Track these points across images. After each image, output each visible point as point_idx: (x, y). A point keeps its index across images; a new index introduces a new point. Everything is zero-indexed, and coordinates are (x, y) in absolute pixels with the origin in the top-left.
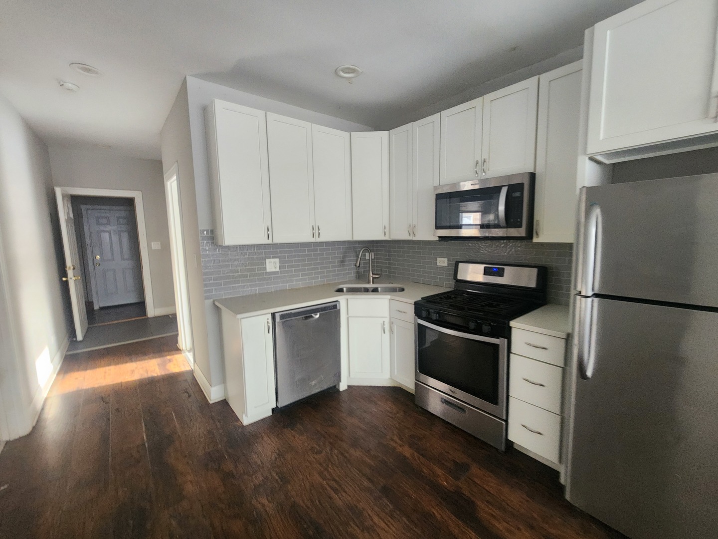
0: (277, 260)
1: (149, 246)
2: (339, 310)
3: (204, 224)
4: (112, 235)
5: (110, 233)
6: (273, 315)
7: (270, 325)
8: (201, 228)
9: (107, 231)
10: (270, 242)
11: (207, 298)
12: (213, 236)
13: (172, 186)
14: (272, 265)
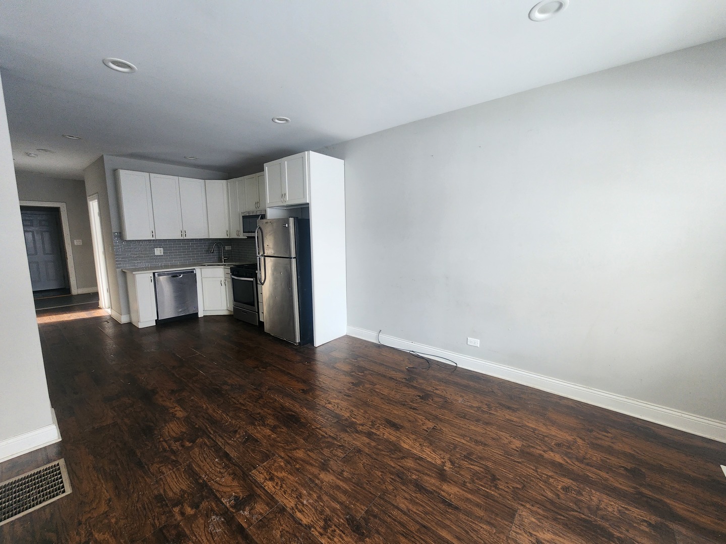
0: (162, 249)
1: (72, 243)
2: (196, 274)
3: (115, 229)
4: (35, 235)
5: (33, 232)
6: (154, 273)
7: (152, 278)
8: (113, 231)
9: (31, 231)
10: (154, 238)
11: (118, 268)
12: (121, 235)
13: (94, 206)
14: (158, 251)
